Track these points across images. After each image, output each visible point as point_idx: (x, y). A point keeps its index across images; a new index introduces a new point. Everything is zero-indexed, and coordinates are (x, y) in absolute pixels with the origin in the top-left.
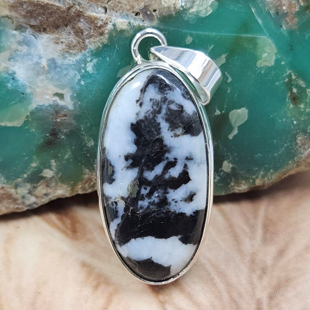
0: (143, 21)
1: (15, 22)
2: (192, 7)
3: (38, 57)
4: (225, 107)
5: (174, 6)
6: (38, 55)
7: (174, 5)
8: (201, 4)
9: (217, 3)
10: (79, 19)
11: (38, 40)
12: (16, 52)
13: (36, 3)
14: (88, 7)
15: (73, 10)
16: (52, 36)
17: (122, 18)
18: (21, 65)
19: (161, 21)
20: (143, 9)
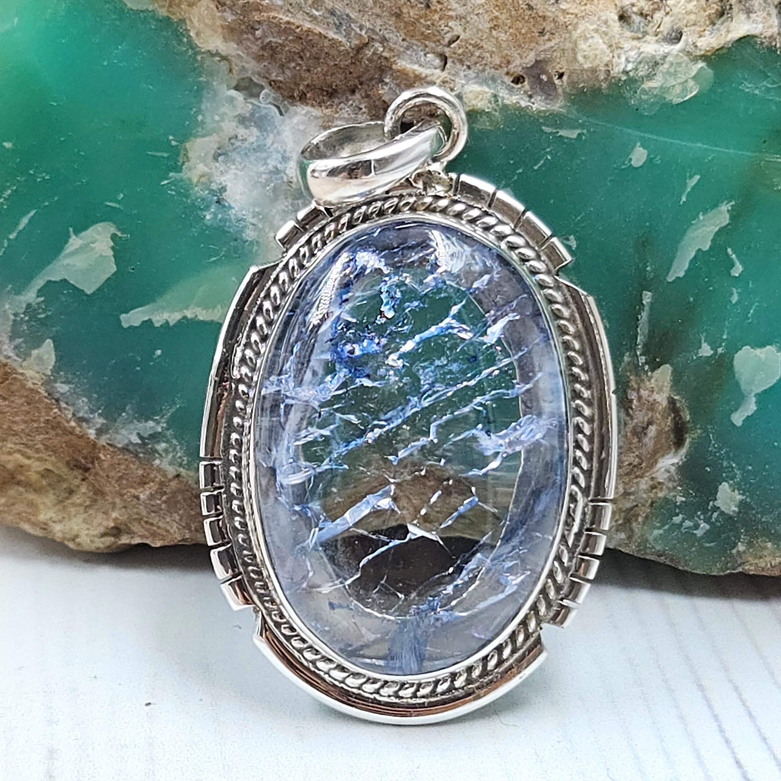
0: (531, 97)
1: (235, 69)
2: (650, 77)
3: (280, 156)
4: (725, 337)
5: (606, 68)
6: (278, 152)
7: (607, 65)
8: (672, 70)
9: (710, 72)
10: (381, 75)
11: (286, 117)
12: (233, 141)
13: (283, 26)
14: (402, 49)
15: (367, 52)
16: (316, 112)
17: (481, 84)
18: (238, 172)
19: (573, 102)
20: (532, 67)
